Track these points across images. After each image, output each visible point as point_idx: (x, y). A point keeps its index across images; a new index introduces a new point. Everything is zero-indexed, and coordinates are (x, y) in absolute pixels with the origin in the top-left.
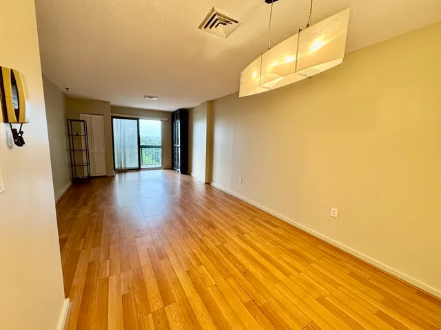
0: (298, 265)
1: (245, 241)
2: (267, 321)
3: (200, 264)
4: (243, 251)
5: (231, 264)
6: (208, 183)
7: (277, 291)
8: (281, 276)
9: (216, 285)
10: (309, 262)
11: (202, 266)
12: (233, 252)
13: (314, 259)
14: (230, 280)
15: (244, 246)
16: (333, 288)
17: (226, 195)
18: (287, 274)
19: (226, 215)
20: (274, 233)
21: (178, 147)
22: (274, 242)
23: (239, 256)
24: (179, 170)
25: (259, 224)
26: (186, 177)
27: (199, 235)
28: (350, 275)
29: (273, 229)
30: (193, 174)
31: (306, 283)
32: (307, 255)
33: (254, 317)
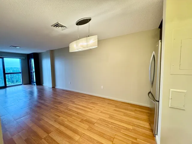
0: (94, 106)
1: (76, 104)
2: (87, 123)
3: (59, 116)
4: (76, 107)
5: (72, 113)
6: (54, 87)
7: (89, 114)
8: (89, 110)
9: (68, 120)
10: (97, 104)
11: (61, 117)
12: (72, 109)
13: (98, 103)
14: (73, 117)
15: (75, 106)
16: (103, 108)
17: (63, 90)
18: (91, 109)
19: (66, 98)
20: (86, 99)
21: (33, 72)
22: (86, 102)
23: (75, 109)
24: (35, 84)
25: (80, 98)
26: (40, 87)
27: (56, 107)
28: (108, 104)
29: (85, 98)
30: (44, 85)
31: (97, 110)
32: (96, 102)
33: (83, 123)
